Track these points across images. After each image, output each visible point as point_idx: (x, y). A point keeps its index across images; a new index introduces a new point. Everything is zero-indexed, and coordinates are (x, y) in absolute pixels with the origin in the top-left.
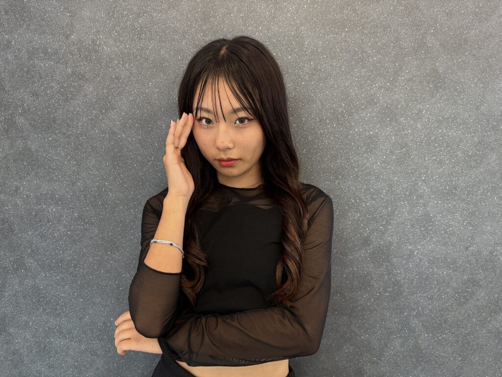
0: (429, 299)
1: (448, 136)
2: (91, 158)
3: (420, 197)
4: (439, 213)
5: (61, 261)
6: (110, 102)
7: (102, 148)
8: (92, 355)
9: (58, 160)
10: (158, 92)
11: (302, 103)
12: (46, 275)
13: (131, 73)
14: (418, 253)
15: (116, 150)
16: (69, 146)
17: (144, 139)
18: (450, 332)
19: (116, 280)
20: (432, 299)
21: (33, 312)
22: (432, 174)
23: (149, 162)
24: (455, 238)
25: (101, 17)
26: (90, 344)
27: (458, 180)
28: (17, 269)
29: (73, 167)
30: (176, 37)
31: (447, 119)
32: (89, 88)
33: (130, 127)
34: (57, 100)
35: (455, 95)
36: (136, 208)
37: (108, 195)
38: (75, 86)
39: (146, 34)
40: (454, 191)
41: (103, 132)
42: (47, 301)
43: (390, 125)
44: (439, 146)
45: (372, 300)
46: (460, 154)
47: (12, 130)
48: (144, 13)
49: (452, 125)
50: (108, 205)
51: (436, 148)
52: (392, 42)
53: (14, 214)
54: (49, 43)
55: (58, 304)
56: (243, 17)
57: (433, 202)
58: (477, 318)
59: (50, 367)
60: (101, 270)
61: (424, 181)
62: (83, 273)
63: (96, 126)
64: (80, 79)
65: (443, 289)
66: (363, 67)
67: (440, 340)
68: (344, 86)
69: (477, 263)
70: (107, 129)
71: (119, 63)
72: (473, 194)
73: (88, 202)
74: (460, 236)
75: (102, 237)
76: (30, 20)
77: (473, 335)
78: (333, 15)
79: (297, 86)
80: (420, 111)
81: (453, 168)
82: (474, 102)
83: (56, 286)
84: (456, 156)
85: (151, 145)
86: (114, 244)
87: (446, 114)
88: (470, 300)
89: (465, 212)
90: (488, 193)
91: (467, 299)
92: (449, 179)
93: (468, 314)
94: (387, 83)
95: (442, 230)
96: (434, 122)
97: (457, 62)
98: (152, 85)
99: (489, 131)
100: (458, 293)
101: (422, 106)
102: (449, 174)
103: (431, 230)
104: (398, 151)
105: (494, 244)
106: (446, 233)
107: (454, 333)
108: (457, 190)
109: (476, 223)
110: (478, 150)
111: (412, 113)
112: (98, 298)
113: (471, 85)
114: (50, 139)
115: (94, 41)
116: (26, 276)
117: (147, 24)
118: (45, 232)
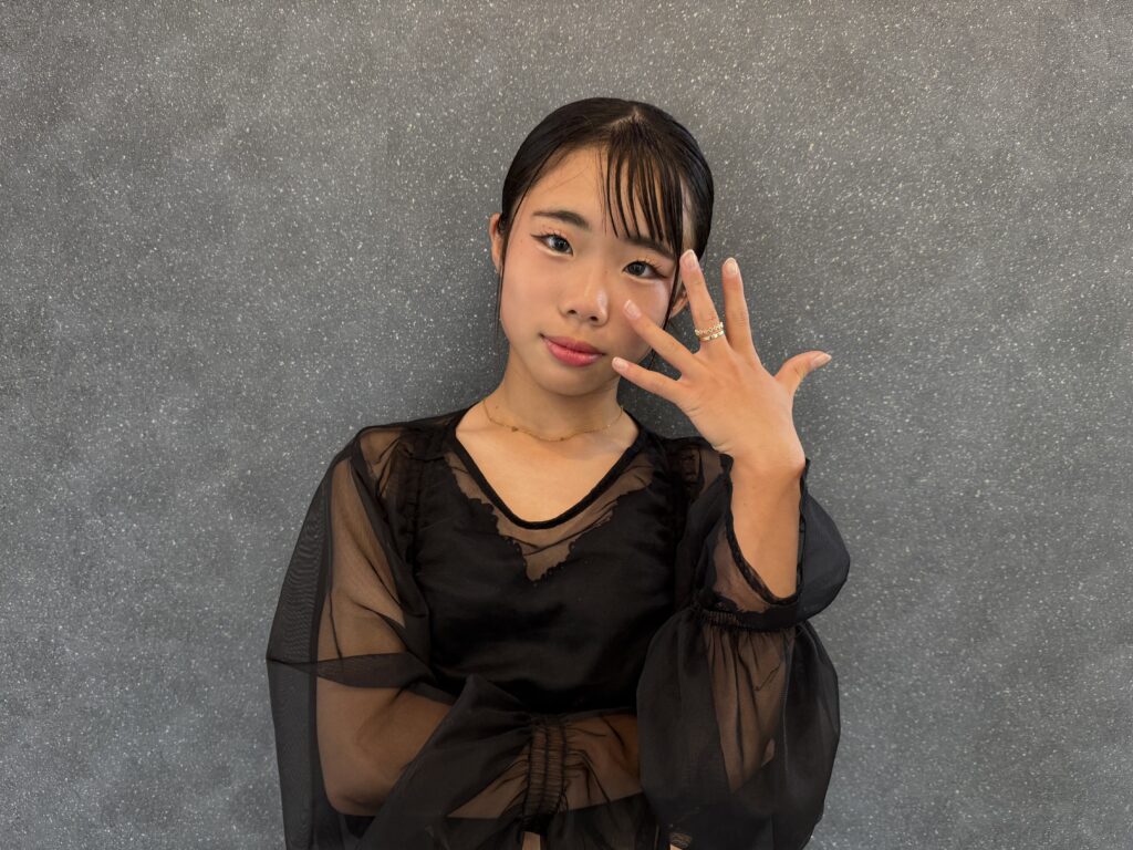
1: (870, 206)
2: (14, 235)
4: (844, 393)
7: (40, 211)
8: (12, 713)
11: (522, 114)
13: (113, 33)
17: (139, 191)
18: (870, 681)
19: (70, 533)
22: (829, 297)
23: (150, 246)
24: (883, 453)
27: (892, 313)
31: (868, 165)
33: (107, 162)
36: (119, 360)
37: (54, 326)
40: (881, 341)
41: (45, 174)
43: (731, 177)
44: (847, 230)
46: (895, 250)
49: (879, 180)
50: (53, 349)
58: (934, 650)
60: (35, 508)
61: (810, 313)
63: (26, 158)
66: (667, 35)
68: (622, 78)
69: (934, 517)
70: (52, 165)
72: (927, 349)
74: (896, 449)
75: (39, 428)
77: (925, 691)
80: (802, 144)
81: (879, 284)
82: (930, 126)
84: (887, 255)
85: (157, 206)
86: (68, 445)
87: (863, 155)
88: (918, 604)
89: (907, 392)
90: (962, 347)
91: (912, 604)
92: (869, 311)
93: (914, 639)
94: (723, 76)
95: (852, 434)
96: (836, 173)
97: (892, 29)
98: (161, 63)
99: (966, 198)
100: (890, 587)
101: (808, 133)
102: (870, 300)
103: (825, 432)
104: (749, 241)
105: (977, 471)
106: (861, 440)
107: (879, 684)
108: (889, 338)
109: (934, 420)
110: (940, 244)
111: (783, 152)
112: (28, 575)
113: (924, 85)
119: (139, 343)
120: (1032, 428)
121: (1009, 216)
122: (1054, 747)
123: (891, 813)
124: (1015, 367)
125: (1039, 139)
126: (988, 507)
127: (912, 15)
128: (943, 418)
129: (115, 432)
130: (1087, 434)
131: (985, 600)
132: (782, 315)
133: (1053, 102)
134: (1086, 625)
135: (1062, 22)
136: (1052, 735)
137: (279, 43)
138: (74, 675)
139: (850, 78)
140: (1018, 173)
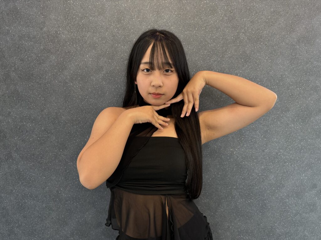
0: (243, 179)
2: (53, 96)
5: (33, 155)
6: (64, 65)
7: (59, 91)
8: (49, 210)
9: (34, 97)
10: (92, 60)
12: (24, 163)
13: (77, 50)
14: (236, 153)
15: (67, 92)
16: (40, 89)
17: (83, 86)
18: (255, 198)
19: (64, 166)
20: (244, 179)
21: (16, 185)
23: (85, 99)
24: (257, 145)
25: (61, 18)
26: (48, 203)
28: (8, 159)
29: (42, 101)
30: (103, 31)
32: (53, 57)
33: (75, 79)
34: (34, 64)
35: (256, 66)
36: (77, 125)
37: (62, 118)
38: (45, 56)
39: (85, 29)
41: (60, 82)
42: (24, 178)
45: (211, 179)
47: (8, 80)
48: (85, 17)
50: (62, 123)
52: (221, 36)
53: (7, 127)
54: (31, 32)
55: (30, 180)
56: (139, 21)
58: (269, 191)
59: (24, 217)
60: (56, 161)
62: (46, 162)
63: (56, 78)
64: (48, 52)
65: (250, 174)
66: (205, 50)
67: (249, 203)
68: (195, 60)
69: (269, 159)
70: (62, 80)
71: (70, 44)
72: (266, 120)
73: (50, 121)
74: (260, 143)
75: (57, 142)
76: (20, 19)
77: (268, 200)
78: (189, 21)
82: (266, 70)
83: (30, 169)
85: (87, 89)
86: (64, 146)
87: (251, 76)
88: (266, 180)
89: (262, 130)
90: (275, 120)
91: (264, 180)
93: (265, 188)
94: (218, 59)
95: (249, 140)
97: (257, 48)
98: (88, 57)
100: (259, 176)
103: (243, 140)
104: (225, 96)
105: (279, 148)
106: (252, 142)
107: (257, 199)
109: (268, 137)
112: (54, 177)
113: (264, 60)
114: (30, 85)
115: (56, 32)
116: (12, 163)
117: (86, 23)
118: (25, 138)
119: (82, 121)
120: (291, 138)
121: (284, 90)
122: (298, 213)
123: (260, 230)
124: (287, 124)
125: (291, 72)
126: (281, 157)
127: (261, 45)
128: (270, 136)
129: (76, 142)
130: (304, 139)
131: (281, 179)
133: (294, 64)
134: (305, 184)
135: (295, 46)
136: (298, 210)
137: (116, 52)
138: (65, 200)
139: (247, 59)
140: (286, 80)
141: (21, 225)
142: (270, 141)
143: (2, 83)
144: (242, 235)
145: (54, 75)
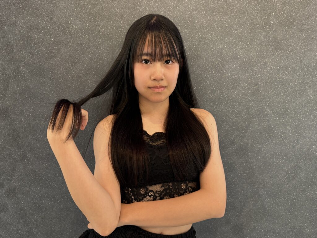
0: (270, 177)
1: (283, 78)
3: (265, 116)
4: (277, 126)
6: (77, 59)
7: (72, 86)
8: (67, 211)
9: (46, 94)
10: (106, 52)
11: (194, 58)
12: (39, 163)
13: (90, 41)
14: (264, 150)
15: (81, 88)
16: (52, 85)
18: (283, 197)
20: (272, 178)
21: (32, 185)
22: (273, 102)
24: (287, 140)
25: (71, 7)
27: (289, 105)
28: (22, 159)
29: (55, 98)
30: (117, 19)
31: (283, 68)
32: (64, 50)
33: (89, 74)
34: (45, 58)
35: (287, 53)
38: (56, 49)
39: (98, 17)
40: (286, 112)
41: (73, 77)
42: (40, 179)
43: (248, 72)
44: (277, 84)
45: (236, 178)
46: (290, 89)
47: (18, 76)
48: (97, 4)
49: (286, 71)
51: (275, 85)
52: (249, 21)
53: (20, 126)
54: (40, 23)
55: (47, 181)
56: (157, 6)
57: (274, 119)
58: (299, 189)
59: (42, 218)
61: (268, 106)
63: (68, 73)
64: (59, 45)
65: (279, 172)
66: (231, 37)
67: (276, 202)
68: (220, 48)
69: (300, 156)
70: (75, 75)
71: (82, 35)
72: (298, 114)
74: (290, 139)
76: (28, 9)
77: (297, 199)
78: (213, 4)
79: (191, 48)
80: (266, 63)
81: (286, 98)
82: (299, 57)
83: (45, 170)
84: (288, 90)
87: (281, 65)
88: (295, 178)
89: (293, 125)
90: (307, 113)
91: (293, 178)
92: (283, 105)
93: (295, 187)
94: (245, 46)
95: (279, 136)
96: (274, 70)
97: (289, 33)
98: (102, 48)
99: (308, 75)
100: (288, 174)
101: (267, 60)
102: (283, 102)
103: (272, 135)
104: (252, 88)
105: (311, 144)
107: (286, 198)
108: (288, 111)
109: (300, 131)
110: (301, 87)
111: (261, 64)
113: (297, 47)
114: (41, 81)
115: (67, 21)
116: (27, 164)
117: (99, 11)
118: (39, 138)
123: (288, 230)
126: (313, 153)
127: (294, 29)
131: (313, 176)
132: (261, 106)
139: (278, 46)
141: (40, 226)
142: (301, 137)
143: (13, 79)
144: (269, 235)
145: (66, 69)
